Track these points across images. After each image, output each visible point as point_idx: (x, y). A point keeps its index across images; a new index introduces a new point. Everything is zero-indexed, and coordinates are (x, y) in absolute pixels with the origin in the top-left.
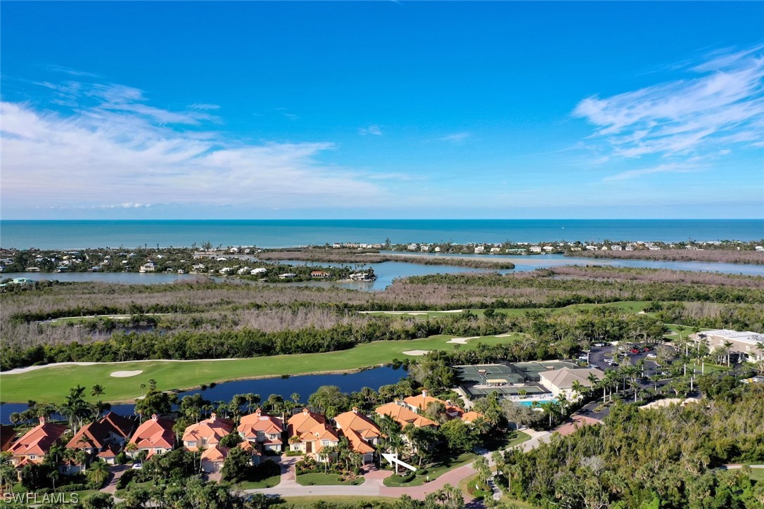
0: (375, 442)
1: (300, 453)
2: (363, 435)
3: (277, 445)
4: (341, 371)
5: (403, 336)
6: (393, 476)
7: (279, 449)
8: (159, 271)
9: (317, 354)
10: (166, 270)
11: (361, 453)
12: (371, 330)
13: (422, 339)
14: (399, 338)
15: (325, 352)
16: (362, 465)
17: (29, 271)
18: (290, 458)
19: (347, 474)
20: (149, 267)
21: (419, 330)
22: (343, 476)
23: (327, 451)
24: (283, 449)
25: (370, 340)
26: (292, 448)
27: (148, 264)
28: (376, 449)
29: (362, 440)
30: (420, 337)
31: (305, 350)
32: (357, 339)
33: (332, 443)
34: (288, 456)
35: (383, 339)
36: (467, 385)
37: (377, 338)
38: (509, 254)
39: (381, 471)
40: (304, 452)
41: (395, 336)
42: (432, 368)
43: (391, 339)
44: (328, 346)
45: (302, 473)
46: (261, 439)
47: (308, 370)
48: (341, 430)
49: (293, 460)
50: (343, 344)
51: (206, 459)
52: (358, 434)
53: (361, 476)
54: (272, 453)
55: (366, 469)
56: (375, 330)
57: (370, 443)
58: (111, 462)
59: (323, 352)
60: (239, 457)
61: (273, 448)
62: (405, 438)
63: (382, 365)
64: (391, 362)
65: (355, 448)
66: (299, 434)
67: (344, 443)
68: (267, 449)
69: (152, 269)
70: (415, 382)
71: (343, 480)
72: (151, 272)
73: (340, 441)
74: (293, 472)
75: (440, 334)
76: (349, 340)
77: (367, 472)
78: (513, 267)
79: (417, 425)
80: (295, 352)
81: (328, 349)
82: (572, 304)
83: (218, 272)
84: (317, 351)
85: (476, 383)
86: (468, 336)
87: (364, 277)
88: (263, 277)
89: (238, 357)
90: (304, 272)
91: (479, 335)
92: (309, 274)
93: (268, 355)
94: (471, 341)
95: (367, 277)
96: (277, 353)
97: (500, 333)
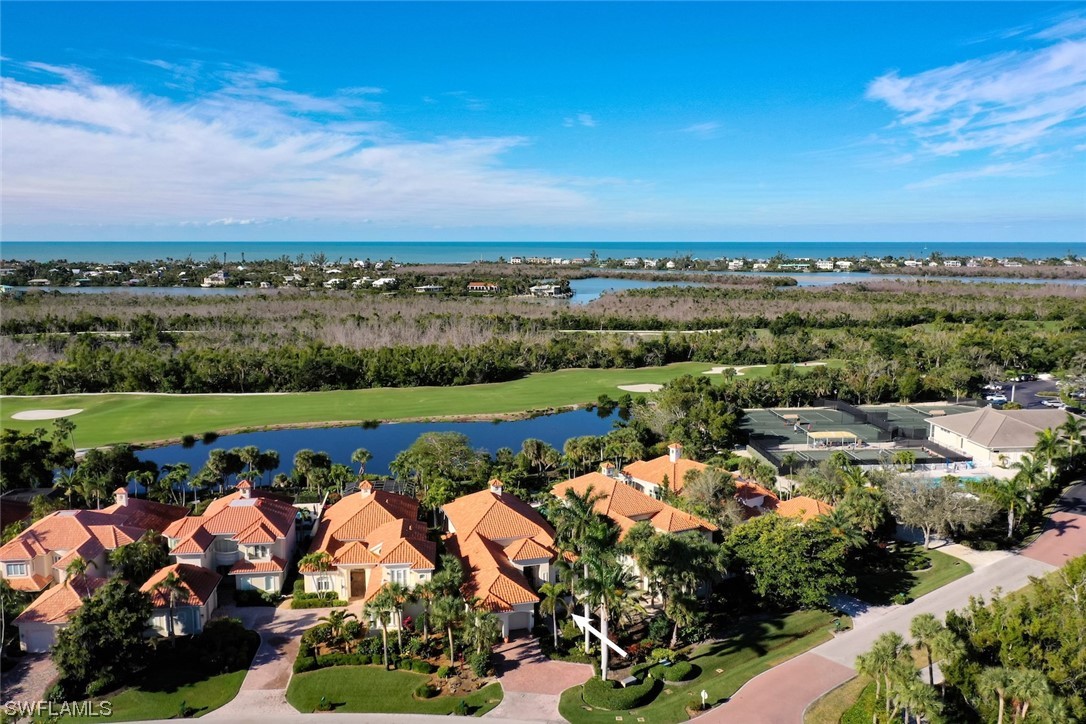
0: (542, 575)
2: (510, 553)
4: (490, 415)
5: (619, 361)
6: (593, 683)
8: (232, 285)
9: (447, 388)
10: (242, 283)
11: (497, 606)
12: (557, 349)
13: (654, 367)
14: (610, 364)
15: (464, 384)
18: (301, 614)
19: (452, 671)
20: (218, 279)
21: (649, 351)
22: (436, 678)
25: (555, 367)
26: (310, 584)
27: (215, 275)
29: (504, 569)
30: (651, 364)
31: (424, 379)
32: (528, 364)
33: (416, 574)
35: (580, 366)
36: (766, 443)
37: (569, 364)
38: (783, 271)
39: (555, 664)
41: (602, 362)
42: (686, 405)
43: (595, 366)
46: (227, 559)
47: (422, 413)
50: (498, 373)
51: (30, 615)
54: (253, 597)
56: (564, 351)
59: (459, 384)
63: (575, 407)
64: (595, 402)
65: (482, 593)
66: (333, 546)
67: (447, 575)
69: (223, 281)
70: (648, 431)
71: (433, 694)
72: (218, 286)
73: (440, 569)
74: (289, 659)
75: (690, 360)
76: (513, 365)
77: (514, 665)
79: (661, 528)
80: (405, 383)
81: (470, 379)
82: (922, 322)
83: (321, 285)
84: (449, 382)
85: (783, 440)
86: (743, 364)
87: (553, 291)
88: (389, 290)
89: (290, 390)
90: (457, 284)
91: (765, 362)
92: (465, 287)
93: (350, 388)
94: (752, 371)
95: (558, 291)
96: (369, 385)
97: (805, 360)
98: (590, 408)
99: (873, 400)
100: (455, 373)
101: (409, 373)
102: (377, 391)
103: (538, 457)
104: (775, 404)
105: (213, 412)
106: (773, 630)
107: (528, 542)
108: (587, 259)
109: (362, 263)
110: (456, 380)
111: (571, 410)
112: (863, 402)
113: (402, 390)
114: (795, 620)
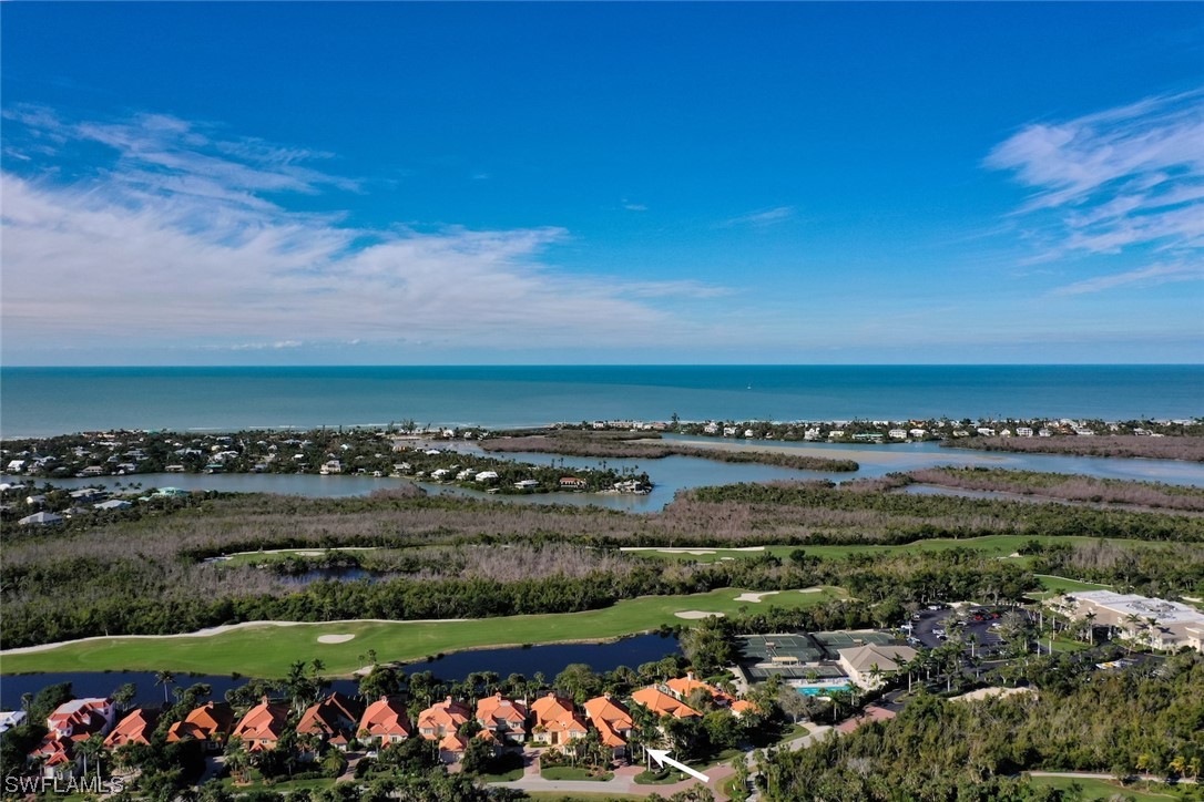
0: (628, 734)
1: (544, 744)
2: (615, 726)
3: (520, 735)
4: (595, 640)
5: (678, 589)
6: (645, 773)
7: (522, 739)
8: (347, 472)
9: (566, 614)
10: (357, 471)
11: (611, 747)
12: (636, 580)
13: (702, 594)
14: (672, 592)
15: (576, 611)
16: (612, 759)
17: (170, 471)
18: (534, 750)
19: (596, 769)
20: (334, 466)
21: (699, 581)
22: (591, 771)
23: (574, 743)
24: (526, 739)
25: (635, 596)
26: (536, 738)
27: (332, 462)
28: (628, 742)
29: (613, 732)
30: (700, 591)
31: (551, 609)
32: (617, 594)
33: (580, 734)
34: (532, 746)
35: (651, 594)
36: (747, 664)
37: (644, 592)
38: (857, 442)
39: (633, 767)
40: (549, 743)
41: (666, 590)
42: (706, 641)
43: (662, 593)
44: (580, 604)
45: (547, 767)
46: (503, 728)
47: (555, 637)
48: (590, 719)
49: (537, 752)
50: (598, 599)
51: (444, 749)
52: (609, 723)
53: (610, 772)
54: (514, 743)
55: (616, 764)
56: (641, 581)
57: (622, 735)
58: (344, 748)
59: (573, 611)
60: (480, 747)
61: (515, 738)
62: (661, 730)
63: (647, 632)
64: (659, 629)
65: (605, 741)
66: (544, 722)
67: (592, 734)
68: (509, 738)
69: (338, 469)
70: (682, 659)
71: (591, 775)
72: (336, 473)
73: (589, 732)
74: (537, 765)
75: (727, 586)
76: (607, 596)
77: (618, 767)
78: (856, 467)
79: (677, 715)
80: (539, 611)
81: (580, 608)
82: (921, 538)
83: (430, 475)
84: (567, 610)
85: (760, 660)
86: (764, 590)
87: (634, 487)
88: (492, 485)
89: (468, 617)
90: (551, 479)
91: (778, 589)
92: (558, 483)
93: (505, 615)
94: (767, 598)
95: (639, 488)
96: (517, 613)
97: (808, 586)
98: (656, 633)
99: (829, 629)
100: (570, 604)
101: (542, 605)
102: (521, 617)
103: (625, 675)
104: (768, 632)
105: (431, 636)
106: (713, 757)
107: (623, 721)
108: (669, 423)
109: (451, 432)
110: (571, 609)
111: (643, 635)
112: (823, 630)
113: (537, 616)
114: (725, 753)
